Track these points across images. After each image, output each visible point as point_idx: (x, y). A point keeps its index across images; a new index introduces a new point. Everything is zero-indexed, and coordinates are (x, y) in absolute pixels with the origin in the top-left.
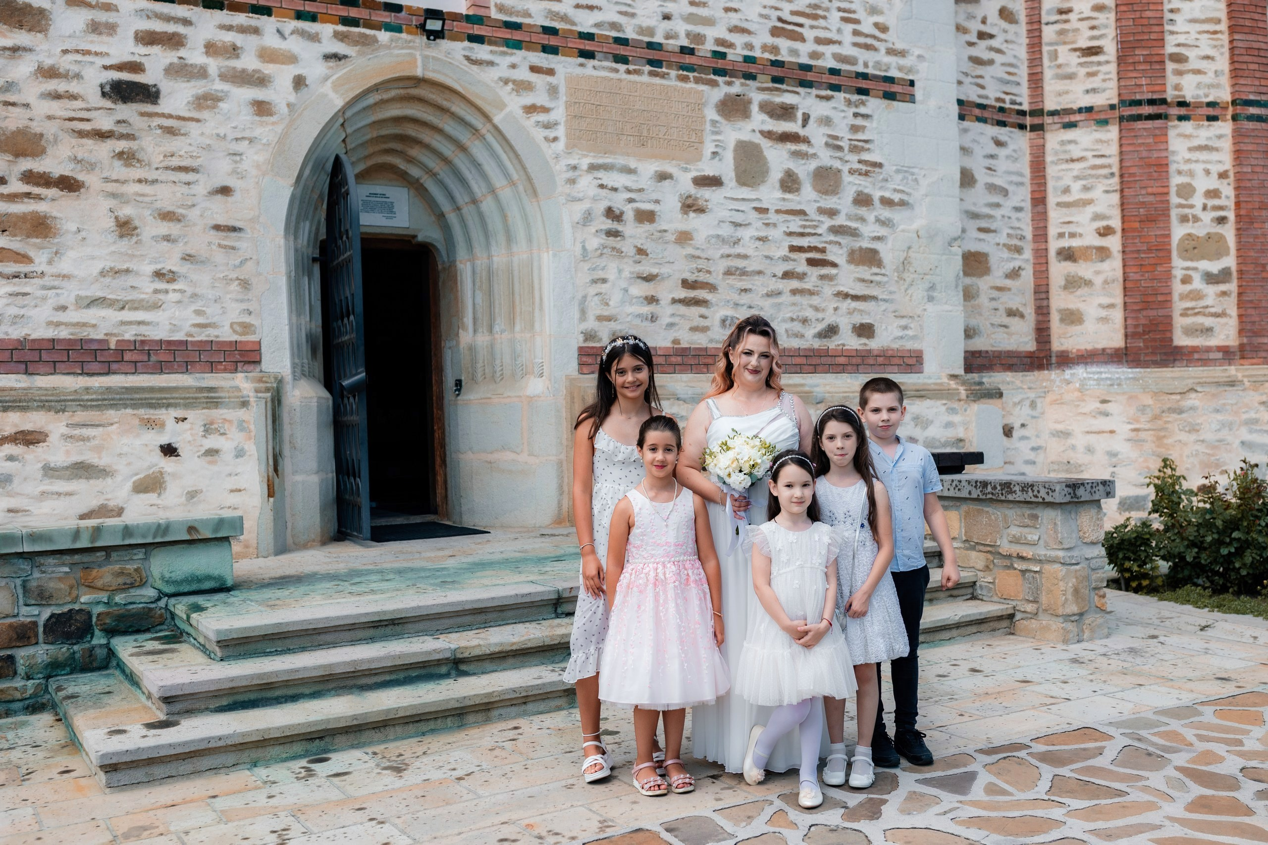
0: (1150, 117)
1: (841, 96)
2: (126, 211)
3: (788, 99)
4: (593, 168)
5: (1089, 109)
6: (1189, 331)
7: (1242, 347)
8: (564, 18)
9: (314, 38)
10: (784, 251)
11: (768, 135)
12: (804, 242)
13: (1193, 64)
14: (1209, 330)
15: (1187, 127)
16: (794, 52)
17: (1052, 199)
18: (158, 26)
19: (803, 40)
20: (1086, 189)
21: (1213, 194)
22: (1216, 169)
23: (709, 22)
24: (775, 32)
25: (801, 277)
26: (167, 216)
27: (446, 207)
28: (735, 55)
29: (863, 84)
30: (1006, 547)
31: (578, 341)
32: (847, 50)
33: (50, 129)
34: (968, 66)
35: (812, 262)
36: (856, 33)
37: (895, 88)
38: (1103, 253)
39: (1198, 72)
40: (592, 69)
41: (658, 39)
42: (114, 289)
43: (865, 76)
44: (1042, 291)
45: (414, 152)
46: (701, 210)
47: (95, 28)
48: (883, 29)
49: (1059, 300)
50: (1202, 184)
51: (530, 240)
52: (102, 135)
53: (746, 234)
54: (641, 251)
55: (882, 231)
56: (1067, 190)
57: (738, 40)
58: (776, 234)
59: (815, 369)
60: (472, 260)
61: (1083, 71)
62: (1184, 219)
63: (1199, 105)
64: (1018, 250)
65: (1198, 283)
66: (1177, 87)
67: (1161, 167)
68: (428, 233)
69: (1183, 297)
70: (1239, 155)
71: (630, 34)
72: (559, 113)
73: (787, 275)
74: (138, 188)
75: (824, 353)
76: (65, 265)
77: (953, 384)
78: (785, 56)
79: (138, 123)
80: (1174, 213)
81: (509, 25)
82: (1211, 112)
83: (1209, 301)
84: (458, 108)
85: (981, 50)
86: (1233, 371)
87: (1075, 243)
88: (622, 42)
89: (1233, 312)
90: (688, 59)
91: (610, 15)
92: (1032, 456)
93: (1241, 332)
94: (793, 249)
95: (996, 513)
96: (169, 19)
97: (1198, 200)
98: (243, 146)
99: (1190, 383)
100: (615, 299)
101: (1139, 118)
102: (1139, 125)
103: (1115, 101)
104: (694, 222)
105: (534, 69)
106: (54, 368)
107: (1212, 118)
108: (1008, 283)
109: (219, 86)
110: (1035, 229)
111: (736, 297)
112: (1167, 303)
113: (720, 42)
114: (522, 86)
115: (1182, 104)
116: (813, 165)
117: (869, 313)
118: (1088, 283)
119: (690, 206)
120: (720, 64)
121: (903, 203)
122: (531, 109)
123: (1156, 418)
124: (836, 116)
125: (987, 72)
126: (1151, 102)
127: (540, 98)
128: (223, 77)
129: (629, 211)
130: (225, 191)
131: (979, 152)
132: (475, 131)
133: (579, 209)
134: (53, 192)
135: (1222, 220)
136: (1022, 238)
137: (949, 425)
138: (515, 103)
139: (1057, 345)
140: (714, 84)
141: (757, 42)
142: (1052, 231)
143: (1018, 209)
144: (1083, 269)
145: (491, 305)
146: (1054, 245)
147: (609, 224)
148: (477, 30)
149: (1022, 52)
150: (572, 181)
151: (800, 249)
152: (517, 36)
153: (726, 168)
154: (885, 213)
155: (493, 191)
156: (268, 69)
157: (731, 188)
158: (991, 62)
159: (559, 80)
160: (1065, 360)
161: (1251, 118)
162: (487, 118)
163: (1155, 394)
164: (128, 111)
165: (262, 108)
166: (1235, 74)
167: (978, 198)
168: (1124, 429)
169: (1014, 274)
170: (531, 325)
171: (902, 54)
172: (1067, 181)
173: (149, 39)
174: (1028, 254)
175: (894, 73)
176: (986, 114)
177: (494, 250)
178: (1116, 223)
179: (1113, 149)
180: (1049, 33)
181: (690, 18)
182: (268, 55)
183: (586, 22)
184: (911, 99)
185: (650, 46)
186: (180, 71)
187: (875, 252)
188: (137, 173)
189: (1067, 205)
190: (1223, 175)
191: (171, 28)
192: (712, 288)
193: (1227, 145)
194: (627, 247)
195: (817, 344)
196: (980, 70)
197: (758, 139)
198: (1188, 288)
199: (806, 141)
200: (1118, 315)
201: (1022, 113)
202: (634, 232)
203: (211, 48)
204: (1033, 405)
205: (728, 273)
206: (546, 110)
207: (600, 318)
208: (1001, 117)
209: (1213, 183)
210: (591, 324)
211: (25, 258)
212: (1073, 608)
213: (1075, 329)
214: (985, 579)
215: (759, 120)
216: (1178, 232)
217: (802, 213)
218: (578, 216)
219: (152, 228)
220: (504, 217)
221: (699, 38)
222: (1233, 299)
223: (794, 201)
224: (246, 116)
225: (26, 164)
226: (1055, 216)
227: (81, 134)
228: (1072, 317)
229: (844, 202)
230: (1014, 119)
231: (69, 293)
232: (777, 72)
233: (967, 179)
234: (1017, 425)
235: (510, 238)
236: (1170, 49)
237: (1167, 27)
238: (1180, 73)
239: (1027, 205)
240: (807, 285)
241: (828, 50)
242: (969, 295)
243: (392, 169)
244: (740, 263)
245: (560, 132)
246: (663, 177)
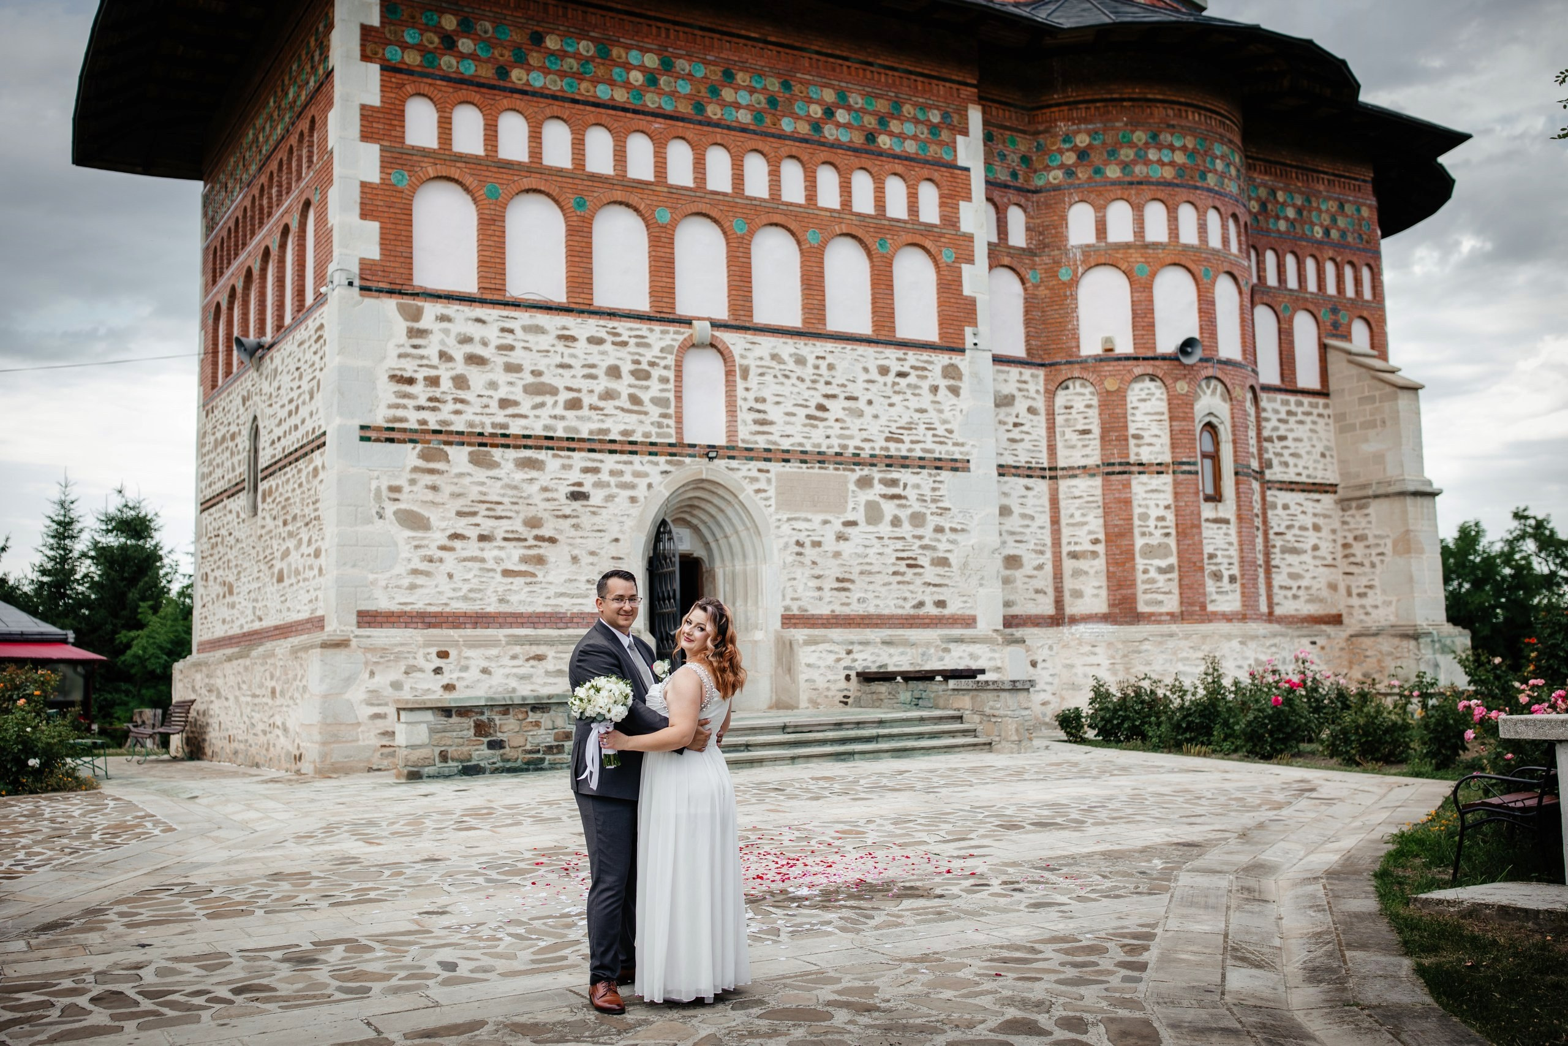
0: (1120, 473)
1: (925, 472)
2: (575, 552)
3: (894, 475)
4: (789, 519)
5: (1084, 467)
6: (1148, 603)
7: (1182, 613)
8: (775, 443)
9: (657, 464)
10: (893, 560)
11: (884, 496)
12: (904, 555)
13: (1147, 440)
14: (1161, 602)
15: (1144, 478)
16: (898, 450)
17: (1064, 521)
18: (590, 464)
19: (902, 441)
20: (1083, 515)
21: (1162, 519)
22: (1162, 503)
23: (851, 437)
24: (888, 439)
25: (903, 574)
26: (593, 553)
27: (710, 539)
28: (865, 455)
29: (939, 464)
30: (988, 711)
31: (781, 611)
32: (929, 445)
33: (545, 515)
34: (1007, 444)
35: (909, 566)
36: (934, 435)
37: (958, 465)
38: (1094, 554)
39: (1150, 444)
40: (788, 468)
41: (823, 449)
42: (570, 589)
43: (940, 459)
44: (1058, 576)
45: (696, 512)
46: (846, 539)
47: (564, 467)
48: (950, 432)
49: (1069, 584)
50: (1154, 513)
51: (756, 557)
52: (566, 517)
53: (871, 551)
54: (814, 563)
55: (950, 547)
56: (1072, 516)
57: (867, 445)
58: (888, 551)
59: (911, 626)
60: (724, 566)
61: (1080, 444)
62: (1143, 534)
63: (1151, 465)
64: (1042, 553)
65: (1153, 574)
66: (1137, 454)
67: (1128, 502)
68: (699, 552)
69: (1144, 582)
70: (1176, 495)
71: (808, 448)
72: (772, 492)
73: (895, 573)
74: (579, 541)
75: (918, 617)
76: (550, 578)
77: (995, 635)
78: (893, 452)
79: (581, 510)
80: (1137, 531)
81: (747, 449)
82: (1159, 469)
83: (1160, 584)
84: (721, 492)
85: (1016, 434)
86: (1174, 628)
87: (1078, 548)
88: (804, 452)
89: (1176, 591)
90: (839, 459)
91: (798, 439)
92: (1050, 679)
93: (1181, 603)
94: (898, 559)
95: (983, 695)
96: (594, 460)
97: (1152, 523)
98: (624, 519)
99: (1145, 635)
100: (800, 588)
101: (1113, 473)
102: (1113, 477)
103: (1099, 462)
104: (843, 546)
105: (760, 470)
106: (545, 625)
107: (1159, 473)
108: (1035, 573)
109: (615, 490)
110: (1053, 539)
111: (866, 586)
112: (1133, 584)
113: (857, 448)
114: (754, 480)
115: (1141, 464)
116: (909, 511)
117: (943, 594)
118: (1086, 573)
119: (841, 537)
120: (857, 460)
121: (963, 530)
122: (758, 491)
123: (1125, 656)
124: (923, 483)
125: (1019, 446)
126: (1120, 464)
127: (762, 485)
128: (617, 486)
129: (808, 544)
130: (617, 540)
131: (1015, 494)
132: (729, 502)
133: (782, 542)
134: (546, 544)
135: (1167, 535)
136: (1044, 545)
137: (991, 659)
138: (750, 488)
139: (1069, 610)
140: (853, 470)
141: (877, 446)
142: (1064, 541)
143: (1042, 528)
144: (1083, 564)
145: (734, 591)
146: (1065, 549)
147: (798, 549)
148: (731, 453)
149: (1043, 432)
150: (778, 527)
151: (902, 559)
152: (752, 454)
153: (860, 516)
154: (953, 536)
155: (737, 532)
156: (636, 480)
157: (863, 526)
158: (1022, 440)
159: (772, 475)
160: (1074, 620)
161: (1184, 472)
162: (736, 496)
163: (1124, 642)
164: (577, 505)
165: (633, 500)
166: (1174, 446)
167: (1014, 522)
168: (1106, 663)
169: (1040, 567)
170: (756, 603)
171: (962, 445)
172: (1072, 510)
173: (586, 470)
174: (1049, 555)
175: (957, 456)
176: (1019, 472)
177: (736, 562)
178: (1101, 536)
179: (1099, 492)
180: (1059, 420)
181: (841, 437)
182: (637, 474)
183: (785, 444)
184: (968, 470)
185: (819, 453)
186: (598, 485)
187: (946, 559)
188: (580, 533)
189: (1073, 525)
190: (1167, 507)
191: (595, 465)
192: (852, 581)
193: (1169, 488)
194: (807, 561)
195: (912, 612)
196: (1015, 446)
197: (878, 499)
198: (1146, 576)
199: (905, 498)
200: (1104, 593)
201: (1044, 469)
202: (810, 552)
203: (612, 473)
204: (1051, 648)
205: (862, 573)
206: (765, 491)
207: (793, 599)
208: (1029, 473)
209: (1161, 512)
210: (788, 602)
211: (534, 575)
212: (1015, 738)
213: (1079, 601)
214: (980, 728)
215: (879, 489)
216: (1139, 542)
217: (903, 538)
218: (781, 546)
219: (586, 559)
220: (742, 546)
221: (845, 447)
222: (1176, 583)
223: (899, 532)
224: (627, 504)
225: (536, 532)
226: (1066, 532)
227: (558, 517)
228: (1078, 594)
229: (927, 531)
230: (1039, 473)
231: (552, 590)
232: (888, 461)
233: (1005, 511)
234: (1040, 660)
235: (745, 556)
236: (1132, 430)
237: (1130, 418)
238: (1138, 446)
239: (1048, 524)
240: (906, 578)
241: (918, 447)
242: (1006, 581)
243: (683, 520)
244: (868, 568)
245: (772, 502)
246: (826, 522)
